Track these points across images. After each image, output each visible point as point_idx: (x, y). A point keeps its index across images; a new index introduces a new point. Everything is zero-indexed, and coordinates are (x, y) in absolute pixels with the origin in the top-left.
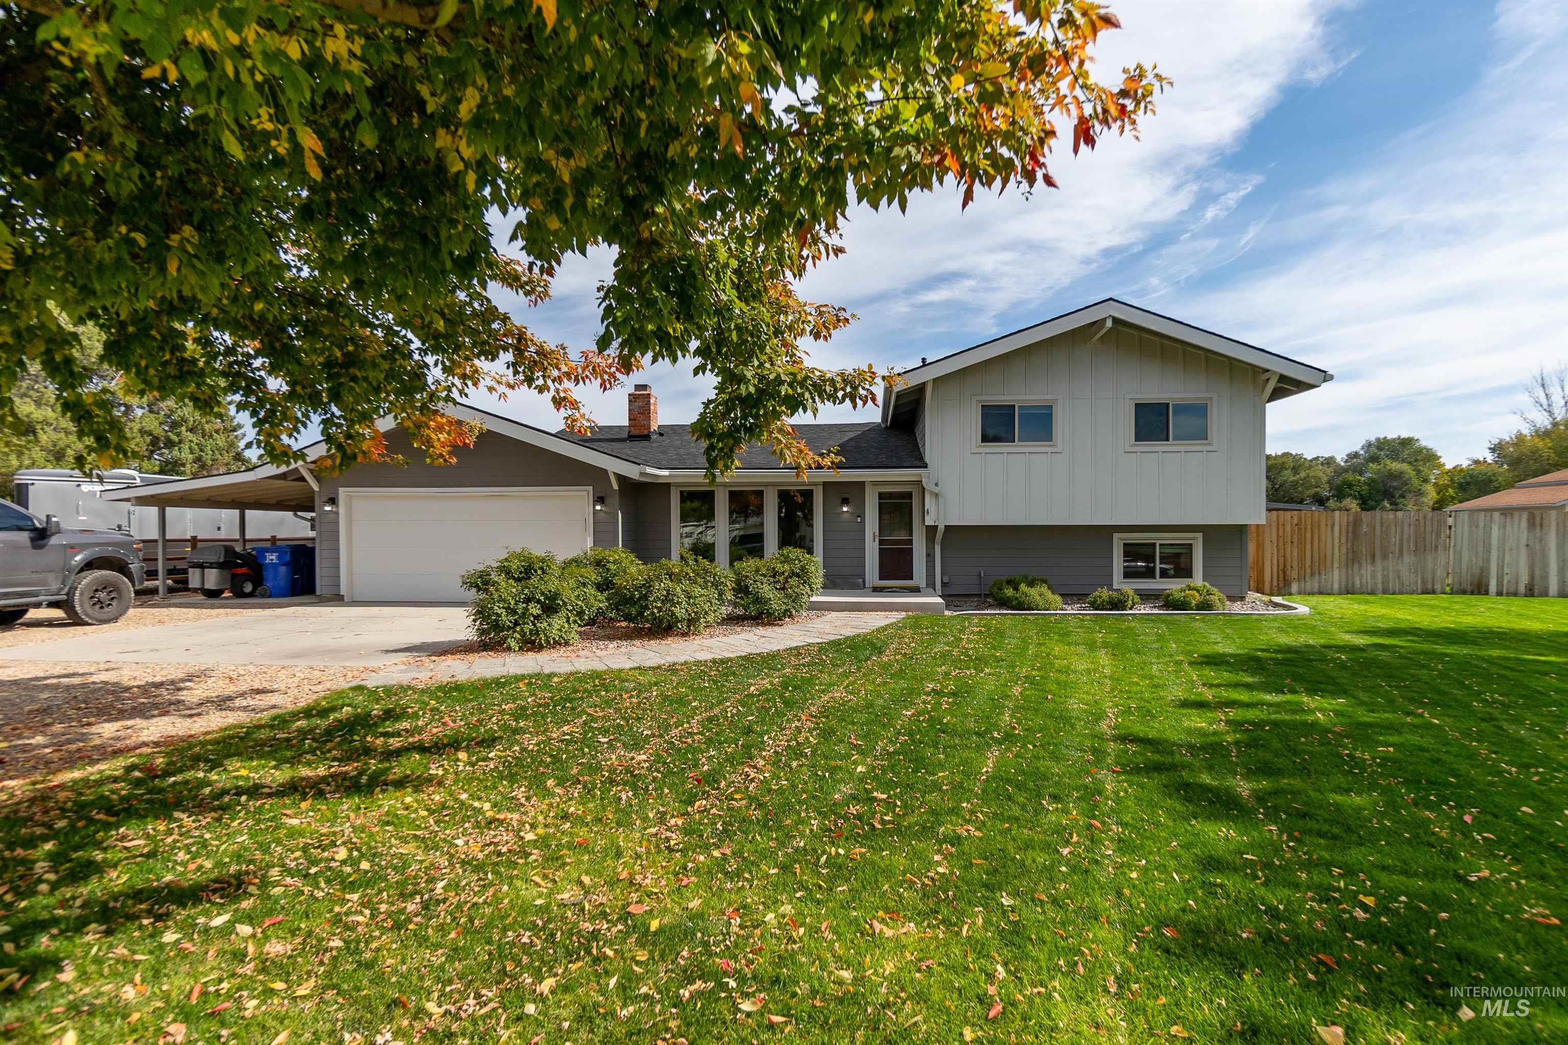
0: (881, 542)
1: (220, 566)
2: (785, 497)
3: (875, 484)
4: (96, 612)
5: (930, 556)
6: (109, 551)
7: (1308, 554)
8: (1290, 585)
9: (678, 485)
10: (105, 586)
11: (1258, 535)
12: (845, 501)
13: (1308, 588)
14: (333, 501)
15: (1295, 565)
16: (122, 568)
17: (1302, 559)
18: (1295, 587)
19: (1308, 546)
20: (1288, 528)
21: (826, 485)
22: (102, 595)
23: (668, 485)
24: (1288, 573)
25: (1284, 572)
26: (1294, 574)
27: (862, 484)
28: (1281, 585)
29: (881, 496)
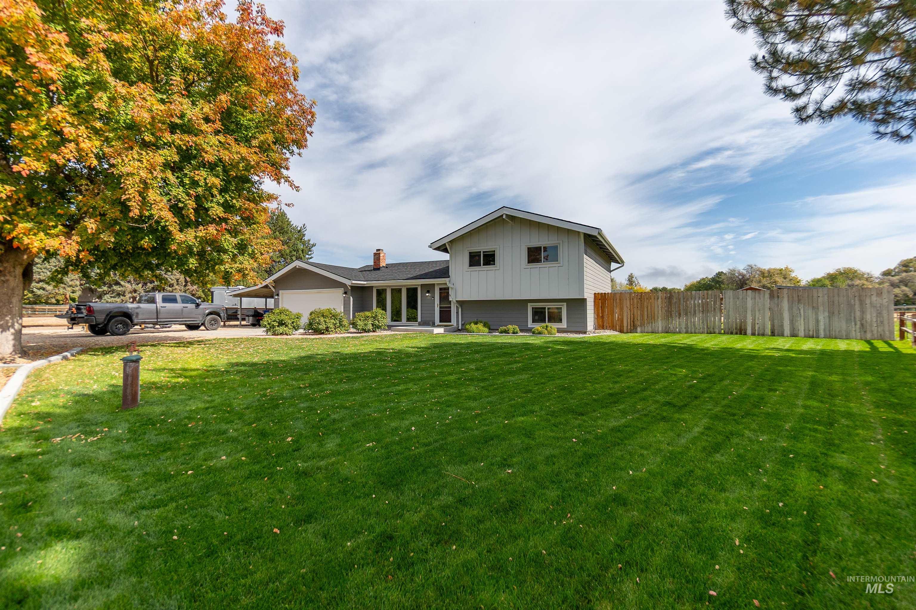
0: (440, 307)
1: (253, 316)
2: (408, 290)
3: (438, 284)
4: (211, 327)
5: (457, 313)
6: (215, 310)
7: (646, 313)
8: (636, 329)
9: (376, 287)
10: (214, 320)
11: (620, 304)
12: (428, 292)
13: (646, 330)
14: (278, 295)
15: (639, 318)
16: (219, 315)
17: (642, 315)
18: (639, 329)
19: (646, 309)
20: (635, 301)
21: (422, 286)
22: (213, 322)
23: (372, 287)
24: (636, 322)
25: (633, 322)
26: (639, 323)
27: (434, 284)
28: (632, 328)
29: (441, 289)
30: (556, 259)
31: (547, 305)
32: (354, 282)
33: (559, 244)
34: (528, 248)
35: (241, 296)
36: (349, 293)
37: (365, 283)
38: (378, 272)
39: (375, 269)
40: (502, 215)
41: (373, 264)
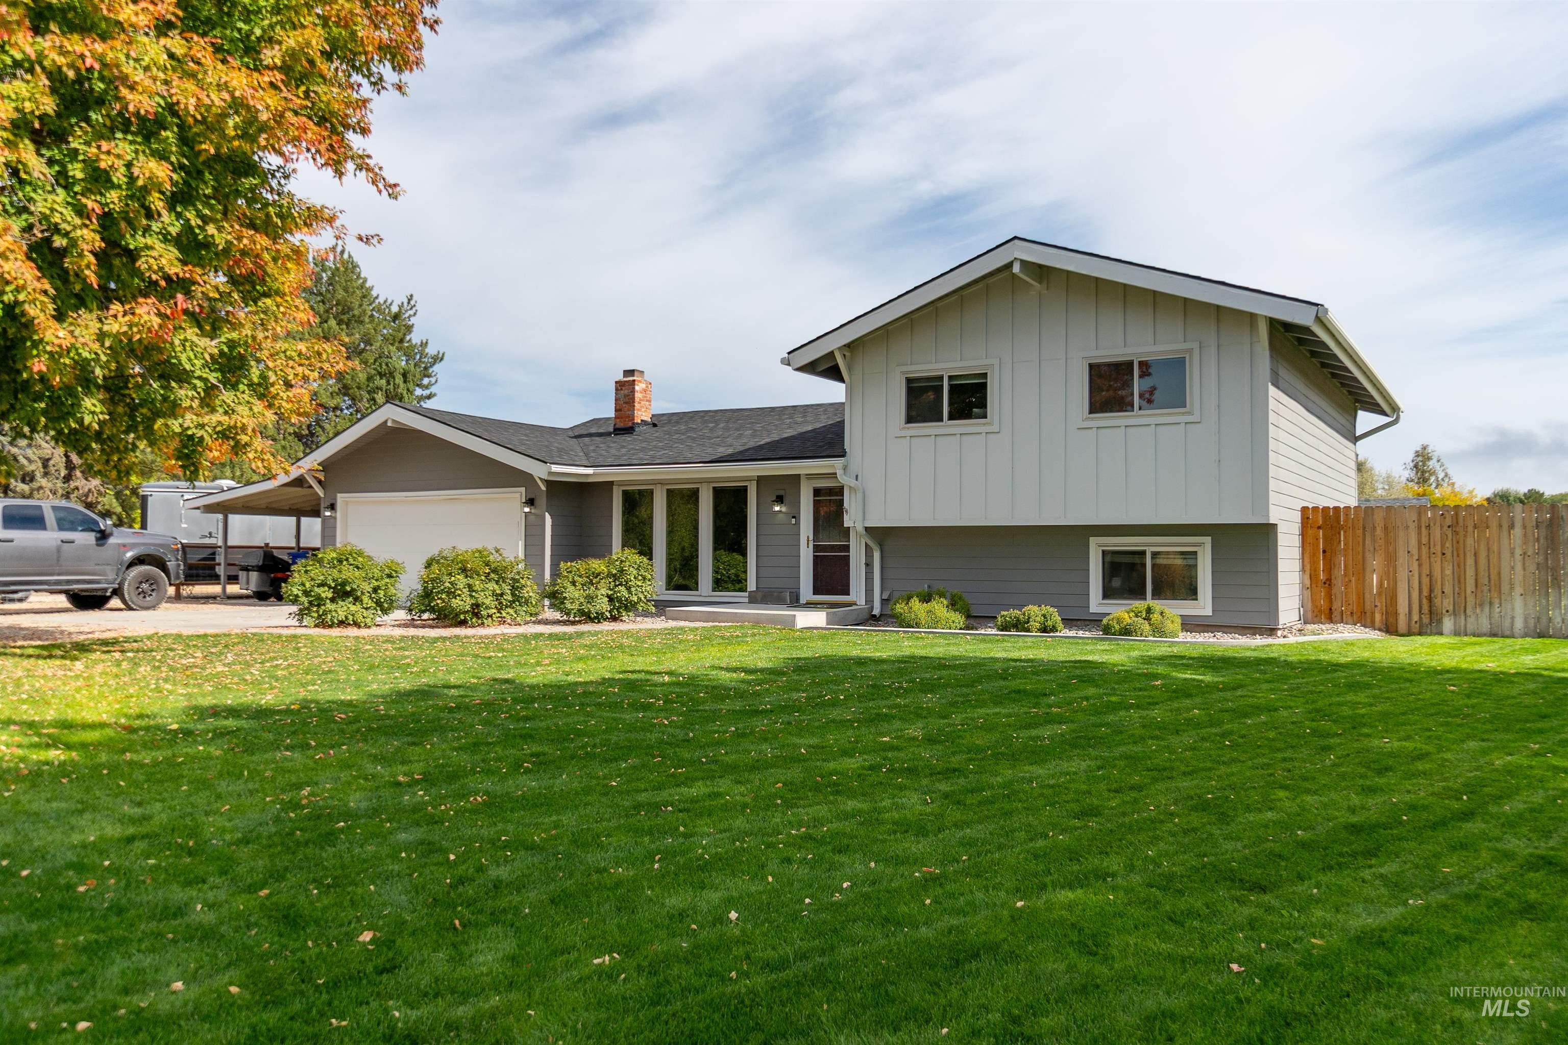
0: (816, 548)
1: (260, 569)
2: (719, 494)
3: (810, 477)
4: (139, 600)
5: (869, 565)
6: (151, 551)
7: (1470, 572)
8: (1440, 621)
9: (621, 483)
10: (148, 579)
11: (1388, 543)
12: (780, 500)
13: (1470, 628)
14: (332, 507)
15: (1448, 589)
16: (162, 565)
17: (1460, 580)
18: (1448, 624)
19: (1470, 561)
20: (1437, 533)
21: (760, 480)
22: (145, 586)
23: (611, 483)
24: (1437, 601)
25: (1430, 599)
26: (1448, 604)
27: (797, 477)
28: (1426, 620)
29: (817, 492)
30: (1178, 400)
31: (1149, 544)
32: (555, 468)
33: (1190, 351)
34: (1091, 366)
35: (225, 508)
36: (542, 501)
37: (590, 471)
38: (628, 438)
39: (618, 431)
40: (1009, 265)
41: (611, 414)
